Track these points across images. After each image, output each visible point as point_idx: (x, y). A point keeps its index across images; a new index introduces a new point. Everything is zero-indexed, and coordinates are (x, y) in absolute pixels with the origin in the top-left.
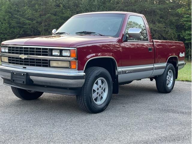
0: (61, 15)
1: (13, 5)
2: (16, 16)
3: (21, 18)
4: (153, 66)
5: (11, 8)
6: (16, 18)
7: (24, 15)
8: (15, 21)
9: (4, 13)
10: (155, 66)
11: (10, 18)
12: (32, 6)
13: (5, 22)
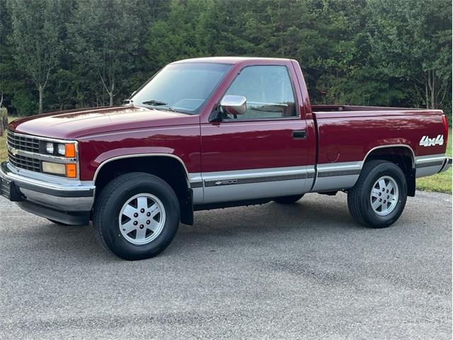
0: (325, 26)
1: (222, 9)
2: (226, 33)
3: (236, 38)
4: (313, 170)
5: (217, 17)
6: (226, 38)
7: (242, 31)
8: (224, 46)
9: (202, 29)
10: (318, 169)
11: (214, 38)
12: (259, 10)
13: (203, 48)
